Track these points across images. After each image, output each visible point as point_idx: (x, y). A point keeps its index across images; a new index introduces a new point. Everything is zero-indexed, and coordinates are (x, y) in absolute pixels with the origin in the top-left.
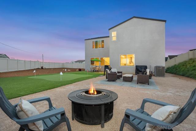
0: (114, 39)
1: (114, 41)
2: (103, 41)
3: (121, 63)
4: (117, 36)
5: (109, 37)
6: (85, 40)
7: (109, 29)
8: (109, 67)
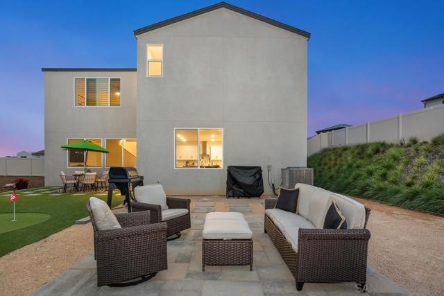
0: (155, 69)
1: (155, 80)
2: (115, 84)
3: (178, 159)
4: (167, 61)
5: (135, 70)
6: (44, 70)
7: (138, 32)
8: (130, 173)
